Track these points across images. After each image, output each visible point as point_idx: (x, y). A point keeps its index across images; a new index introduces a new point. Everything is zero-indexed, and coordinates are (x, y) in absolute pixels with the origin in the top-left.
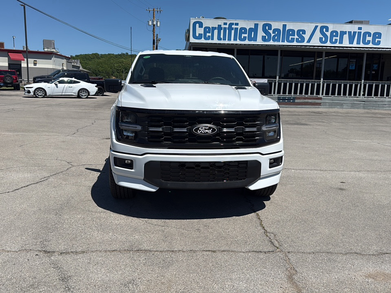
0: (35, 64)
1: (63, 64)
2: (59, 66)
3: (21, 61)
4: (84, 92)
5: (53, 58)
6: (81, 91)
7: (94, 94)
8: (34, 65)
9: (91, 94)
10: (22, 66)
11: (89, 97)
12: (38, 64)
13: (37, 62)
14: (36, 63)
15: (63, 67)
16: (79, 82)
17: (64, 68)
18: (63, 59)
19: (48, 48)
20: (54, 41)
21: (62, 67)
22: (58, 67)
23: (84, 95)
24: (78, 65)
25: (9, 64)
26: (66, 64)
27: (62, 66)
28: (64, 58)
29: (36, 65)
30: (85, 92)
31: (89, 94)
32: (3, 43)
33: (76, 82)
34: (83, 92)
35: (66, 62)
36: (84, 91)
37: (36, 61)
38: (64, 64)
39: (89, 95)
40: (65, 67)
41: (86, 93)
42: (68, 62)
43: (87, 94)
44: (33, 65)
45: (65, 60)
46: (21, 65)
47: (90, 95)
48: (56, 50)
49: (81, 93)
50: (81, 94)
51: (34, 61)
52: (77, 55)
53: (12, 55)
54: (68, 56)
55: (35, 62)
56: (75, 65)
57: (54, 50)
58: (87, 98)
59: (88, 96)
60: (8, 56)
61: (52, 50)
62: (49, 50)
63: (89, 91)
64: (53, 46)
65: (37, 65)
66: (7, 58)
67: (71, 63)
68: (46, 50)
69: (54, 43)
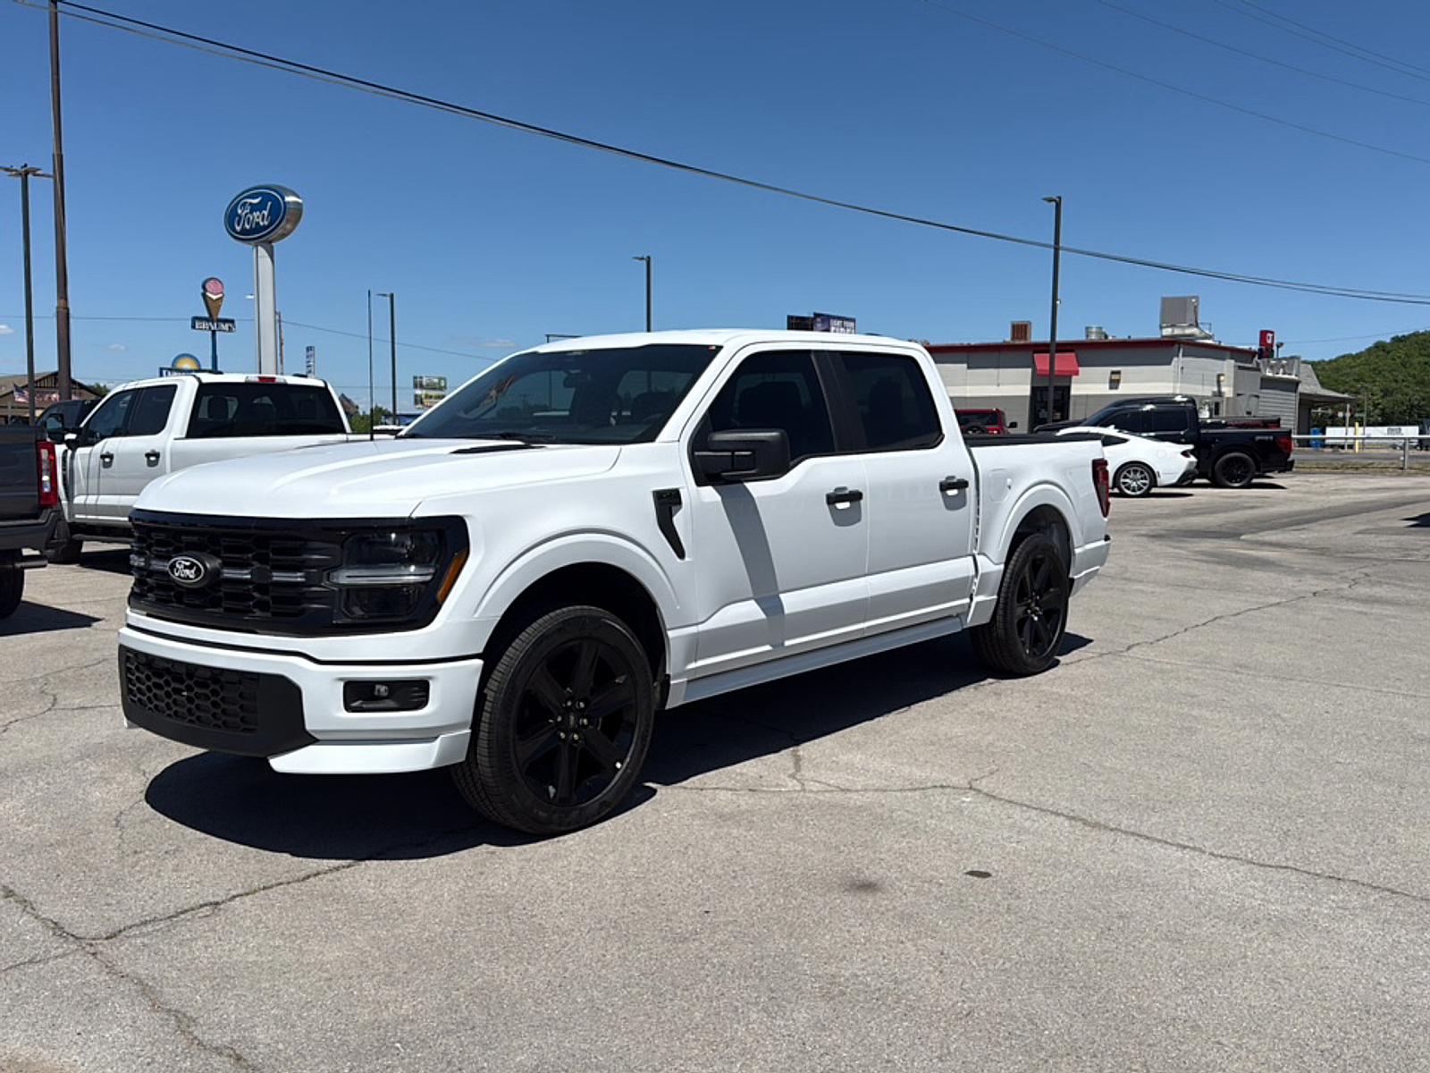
0: (1114, 385)
1: (1219, 376)
2: (1203, 384)
3: (1070, 377)
4: (1138, 475)
5: (1175, 359)
6: (1125, 473)
7: (1174, 480)
8: (1111, 388)
9: (1162, 480)
10: (1073, 392)
11: (1154, 490)
12: (1124, 382)
13: (1123, 376)
14: (1118, 381)
15: (1219, 386)
16: (1125, 441)
17: (1223, 389)
18: (1224, 359)
19: (1173, 326)
20: (1197, 298)
21: (1216, 389)
22: (1200, 387)
23: (1134, 484)
24: (1293, 377)
25: (1033, 389)
26: (1232, 375)
27: (1215, 383)
28: (1228, 354)
29: (1117, 388)
30: (1142, 473)
31: (1156, 481)
32: (1026, 326)
33: (1113, 440)
34: (1132, 475)
35: (1232, 369)
36: (1135, 472)
37: (1118, 373)
38: (1222, 378)
39: (1154, 483)
40: (1228, 386)
41: (1145, 478)
42: (1240, 368)
43: (1147, 482)
44: (1107, 386)
45: (1233, 362)
46: (1069, 388)
47: (1159, 484)
48: (1202, 331)
49: (1125, 477)
50: (1124, 483)
51: (1113, 373)
52: (1400, 335)
53: (1042, 361)
54: (1246, 347)
55: (1115, 377)
56: (1280, 375)
57: (1194, 331)
58: (1147, 495)
59: (1149, 489)
60: (1032, 365)
61: (1188, 331)
62: (1177, 331)
63: (1156, 471)
64: (1190, 316)
65: (1121, 385)
66: (1029, 370)
67: (1258, 373)
68: (1167, 332)
69: (1196, 307)
